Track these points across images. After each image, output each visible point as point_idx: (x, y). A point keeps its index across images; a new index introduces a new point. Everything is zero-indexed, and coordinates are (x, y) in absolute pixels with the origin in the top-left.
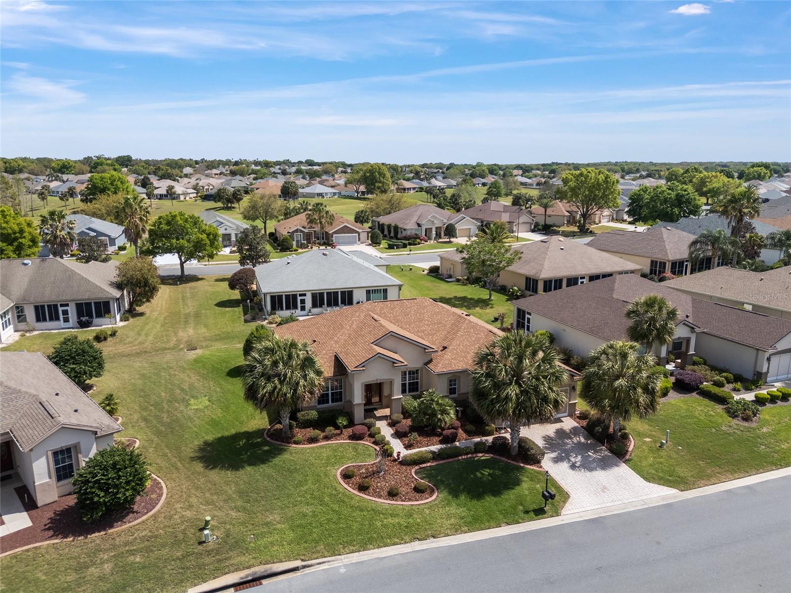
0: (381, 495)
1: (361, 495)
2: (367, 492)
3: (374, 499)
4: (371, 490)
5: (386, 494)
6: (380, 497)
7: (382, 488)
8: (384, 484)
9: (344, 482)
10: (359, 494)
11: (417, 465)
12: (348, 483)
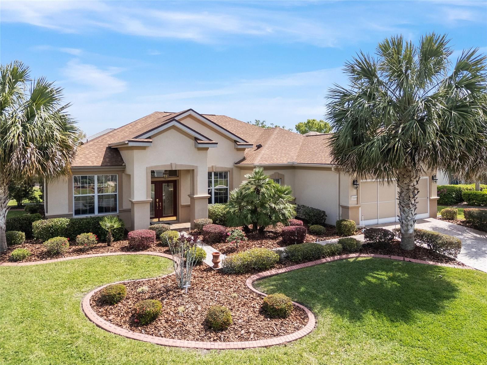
0: (188, 332)
1: (136, 335)
2: (150, 328)
3: (170, 342)
4: (161, 323)
5: (200, 327)
6: (184, 334)
7: (187, 316)
8: (193, 307)
9: (98, 312)
10: (130, 334)
11: (252, 274)
12: (106, 315)
